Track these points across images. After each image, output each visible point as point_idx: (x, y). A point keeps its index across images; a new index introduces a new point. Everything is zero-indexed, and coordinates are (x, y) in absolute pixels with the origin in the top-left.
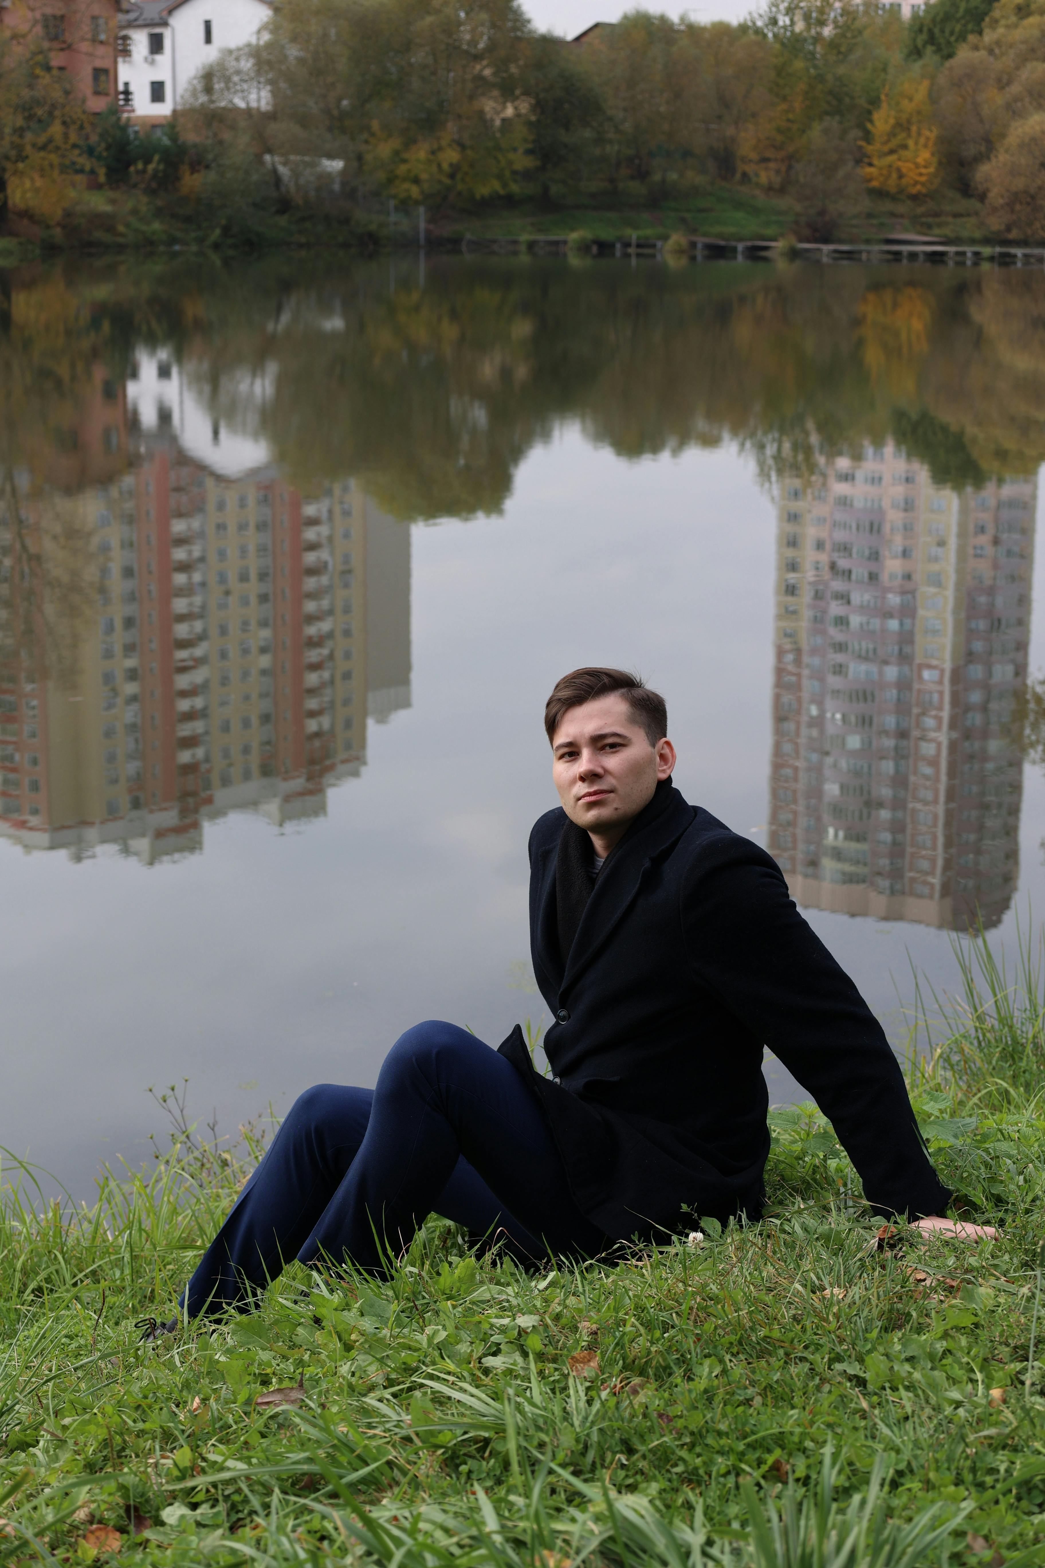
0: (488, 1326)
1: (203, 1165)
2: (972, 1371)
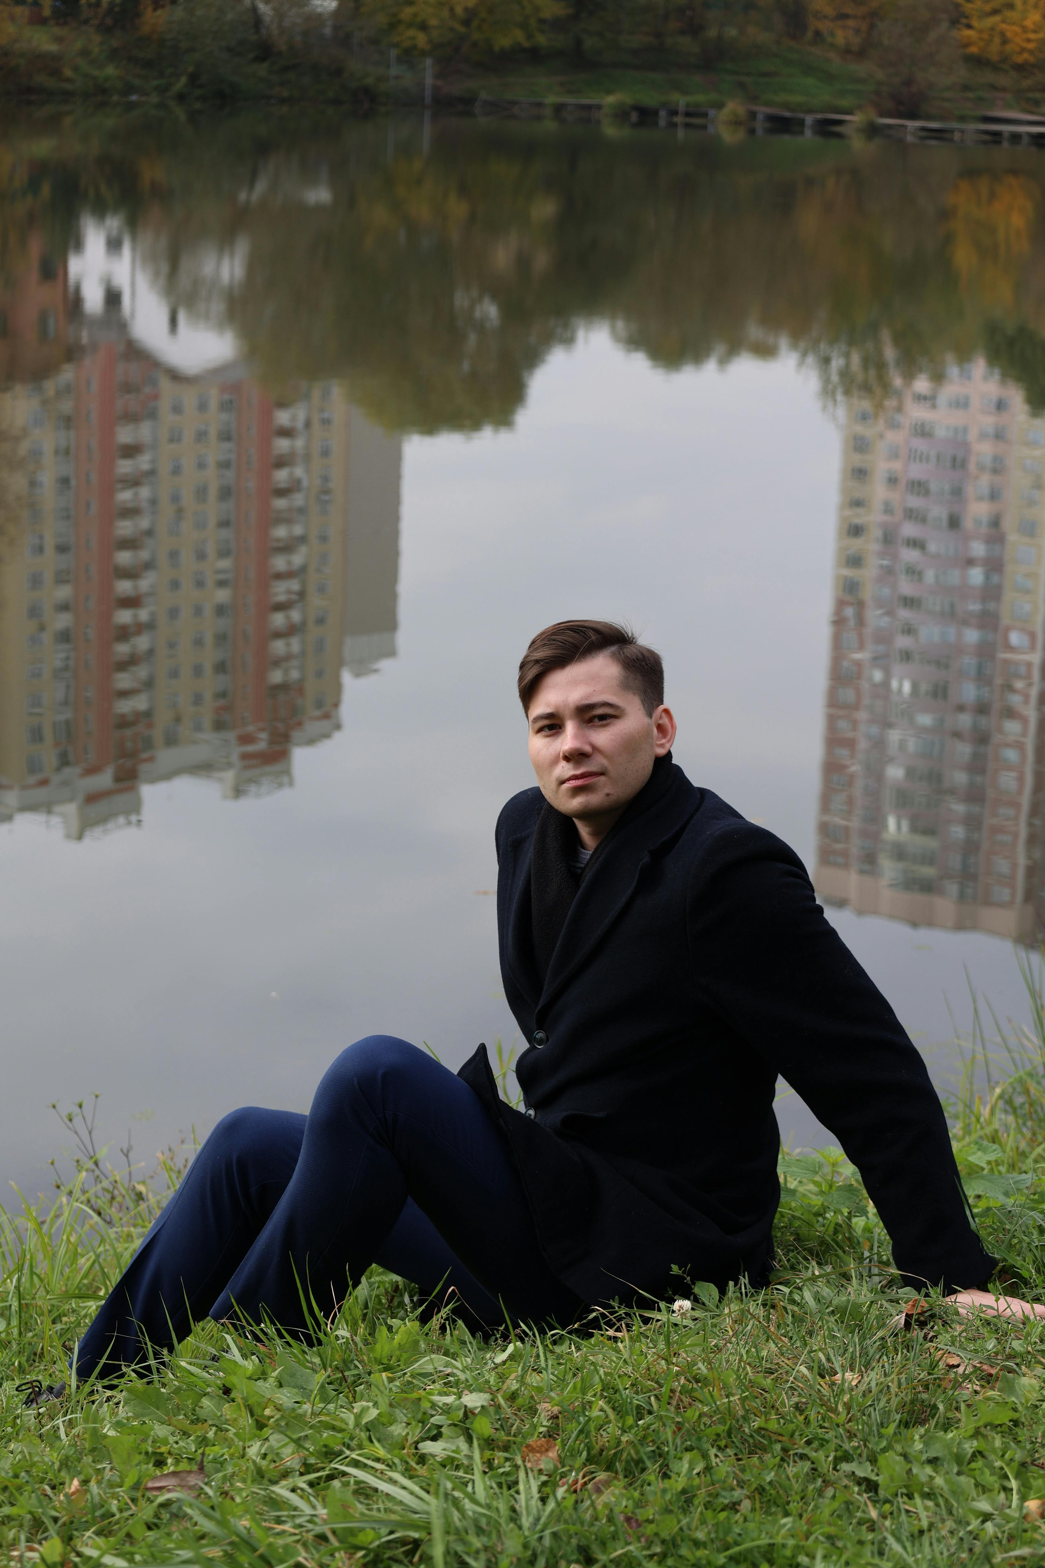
0: (429, 1405)
1: (113, 1198)
2: (1006, 1477)
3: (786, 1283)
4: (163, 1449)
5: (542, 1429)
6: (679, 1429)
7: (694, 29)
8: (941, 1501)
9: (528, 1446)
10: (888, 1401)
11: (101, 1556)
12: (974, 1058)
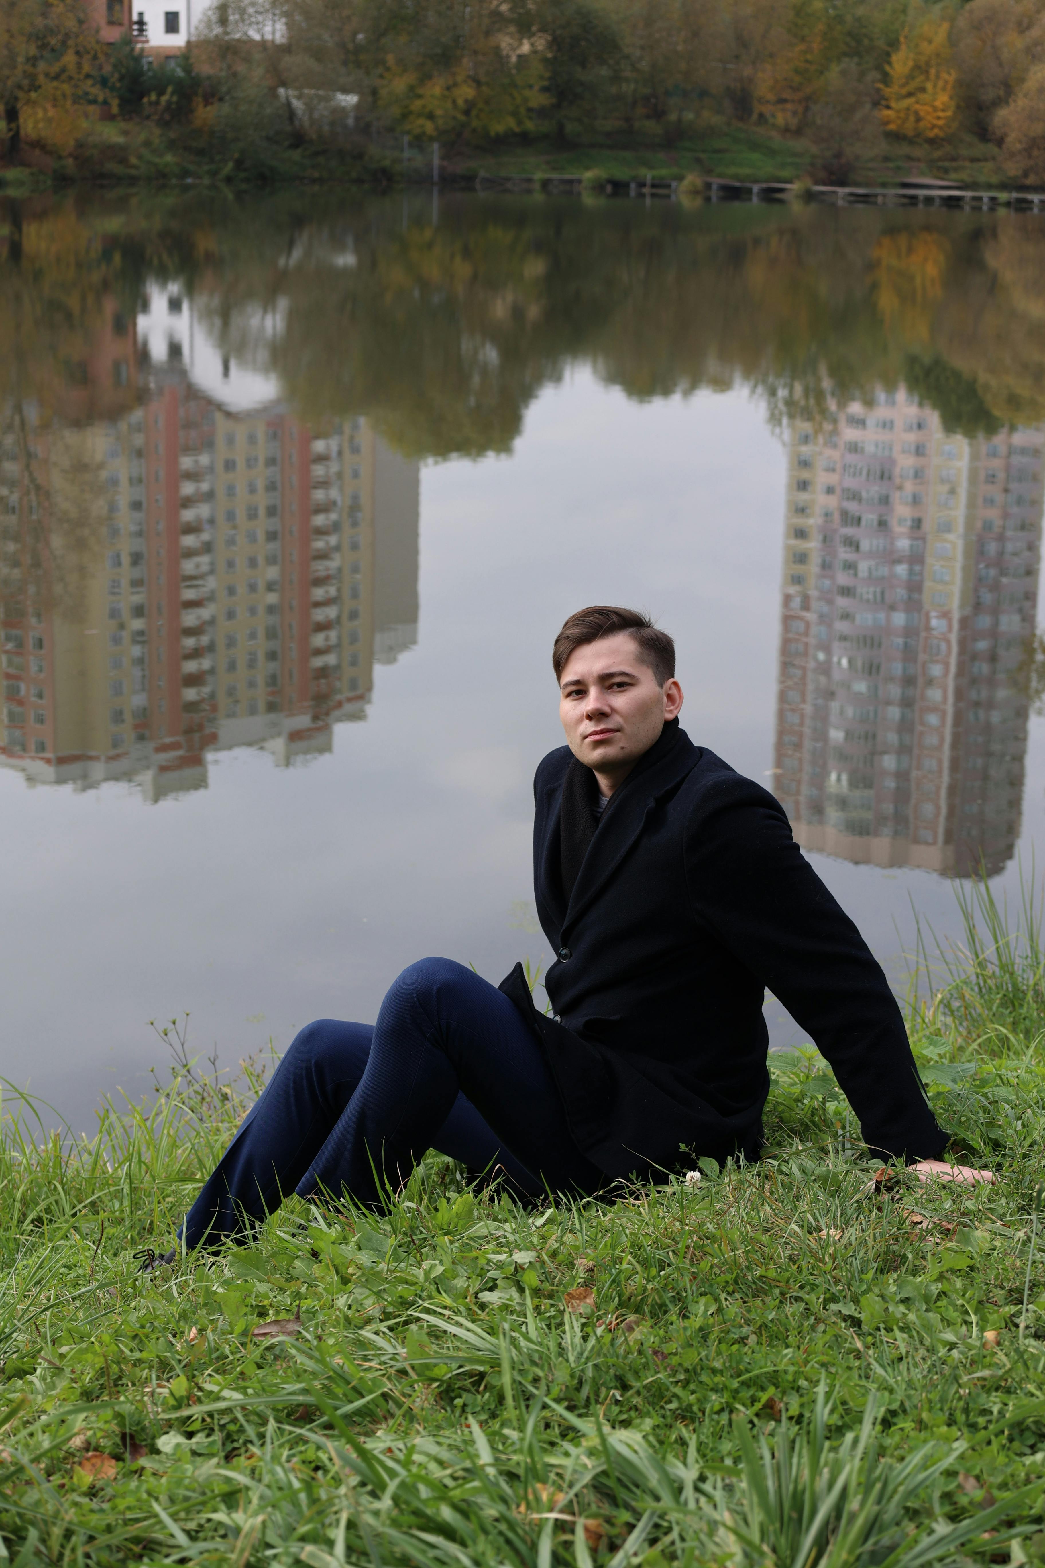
0: (485, 1262)
1: (203, 1099)
2: (967, 1313)
3: (775, 1157)
4: (266, 1303)
5: (580, 1280)
6: (695, 1278)
7: (658, 114)
8: (914, 1333)
9: (569, 1294)
10: (866, 1251)
11: (221, 1391)
12: (917, 970)
